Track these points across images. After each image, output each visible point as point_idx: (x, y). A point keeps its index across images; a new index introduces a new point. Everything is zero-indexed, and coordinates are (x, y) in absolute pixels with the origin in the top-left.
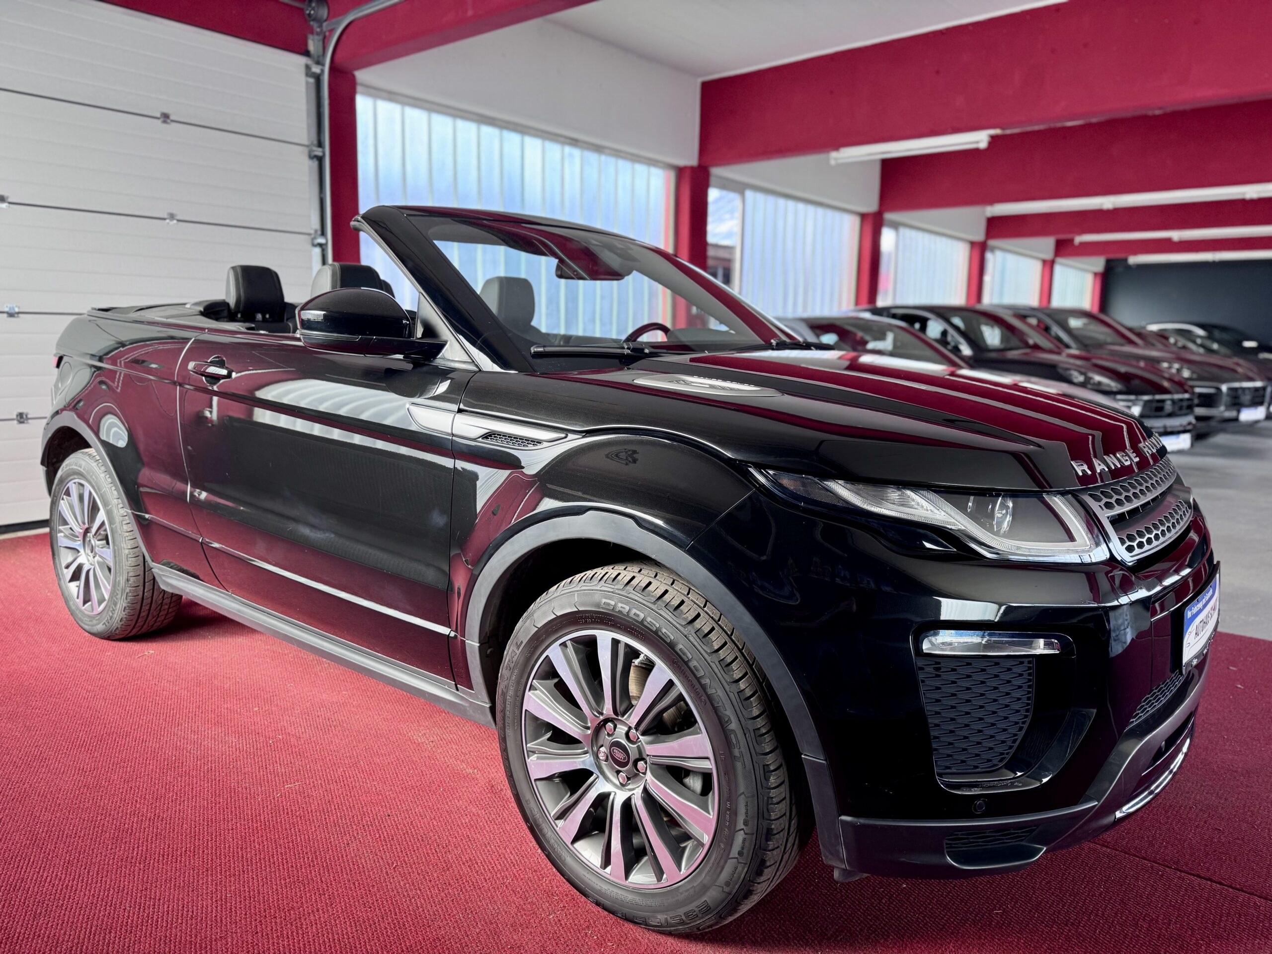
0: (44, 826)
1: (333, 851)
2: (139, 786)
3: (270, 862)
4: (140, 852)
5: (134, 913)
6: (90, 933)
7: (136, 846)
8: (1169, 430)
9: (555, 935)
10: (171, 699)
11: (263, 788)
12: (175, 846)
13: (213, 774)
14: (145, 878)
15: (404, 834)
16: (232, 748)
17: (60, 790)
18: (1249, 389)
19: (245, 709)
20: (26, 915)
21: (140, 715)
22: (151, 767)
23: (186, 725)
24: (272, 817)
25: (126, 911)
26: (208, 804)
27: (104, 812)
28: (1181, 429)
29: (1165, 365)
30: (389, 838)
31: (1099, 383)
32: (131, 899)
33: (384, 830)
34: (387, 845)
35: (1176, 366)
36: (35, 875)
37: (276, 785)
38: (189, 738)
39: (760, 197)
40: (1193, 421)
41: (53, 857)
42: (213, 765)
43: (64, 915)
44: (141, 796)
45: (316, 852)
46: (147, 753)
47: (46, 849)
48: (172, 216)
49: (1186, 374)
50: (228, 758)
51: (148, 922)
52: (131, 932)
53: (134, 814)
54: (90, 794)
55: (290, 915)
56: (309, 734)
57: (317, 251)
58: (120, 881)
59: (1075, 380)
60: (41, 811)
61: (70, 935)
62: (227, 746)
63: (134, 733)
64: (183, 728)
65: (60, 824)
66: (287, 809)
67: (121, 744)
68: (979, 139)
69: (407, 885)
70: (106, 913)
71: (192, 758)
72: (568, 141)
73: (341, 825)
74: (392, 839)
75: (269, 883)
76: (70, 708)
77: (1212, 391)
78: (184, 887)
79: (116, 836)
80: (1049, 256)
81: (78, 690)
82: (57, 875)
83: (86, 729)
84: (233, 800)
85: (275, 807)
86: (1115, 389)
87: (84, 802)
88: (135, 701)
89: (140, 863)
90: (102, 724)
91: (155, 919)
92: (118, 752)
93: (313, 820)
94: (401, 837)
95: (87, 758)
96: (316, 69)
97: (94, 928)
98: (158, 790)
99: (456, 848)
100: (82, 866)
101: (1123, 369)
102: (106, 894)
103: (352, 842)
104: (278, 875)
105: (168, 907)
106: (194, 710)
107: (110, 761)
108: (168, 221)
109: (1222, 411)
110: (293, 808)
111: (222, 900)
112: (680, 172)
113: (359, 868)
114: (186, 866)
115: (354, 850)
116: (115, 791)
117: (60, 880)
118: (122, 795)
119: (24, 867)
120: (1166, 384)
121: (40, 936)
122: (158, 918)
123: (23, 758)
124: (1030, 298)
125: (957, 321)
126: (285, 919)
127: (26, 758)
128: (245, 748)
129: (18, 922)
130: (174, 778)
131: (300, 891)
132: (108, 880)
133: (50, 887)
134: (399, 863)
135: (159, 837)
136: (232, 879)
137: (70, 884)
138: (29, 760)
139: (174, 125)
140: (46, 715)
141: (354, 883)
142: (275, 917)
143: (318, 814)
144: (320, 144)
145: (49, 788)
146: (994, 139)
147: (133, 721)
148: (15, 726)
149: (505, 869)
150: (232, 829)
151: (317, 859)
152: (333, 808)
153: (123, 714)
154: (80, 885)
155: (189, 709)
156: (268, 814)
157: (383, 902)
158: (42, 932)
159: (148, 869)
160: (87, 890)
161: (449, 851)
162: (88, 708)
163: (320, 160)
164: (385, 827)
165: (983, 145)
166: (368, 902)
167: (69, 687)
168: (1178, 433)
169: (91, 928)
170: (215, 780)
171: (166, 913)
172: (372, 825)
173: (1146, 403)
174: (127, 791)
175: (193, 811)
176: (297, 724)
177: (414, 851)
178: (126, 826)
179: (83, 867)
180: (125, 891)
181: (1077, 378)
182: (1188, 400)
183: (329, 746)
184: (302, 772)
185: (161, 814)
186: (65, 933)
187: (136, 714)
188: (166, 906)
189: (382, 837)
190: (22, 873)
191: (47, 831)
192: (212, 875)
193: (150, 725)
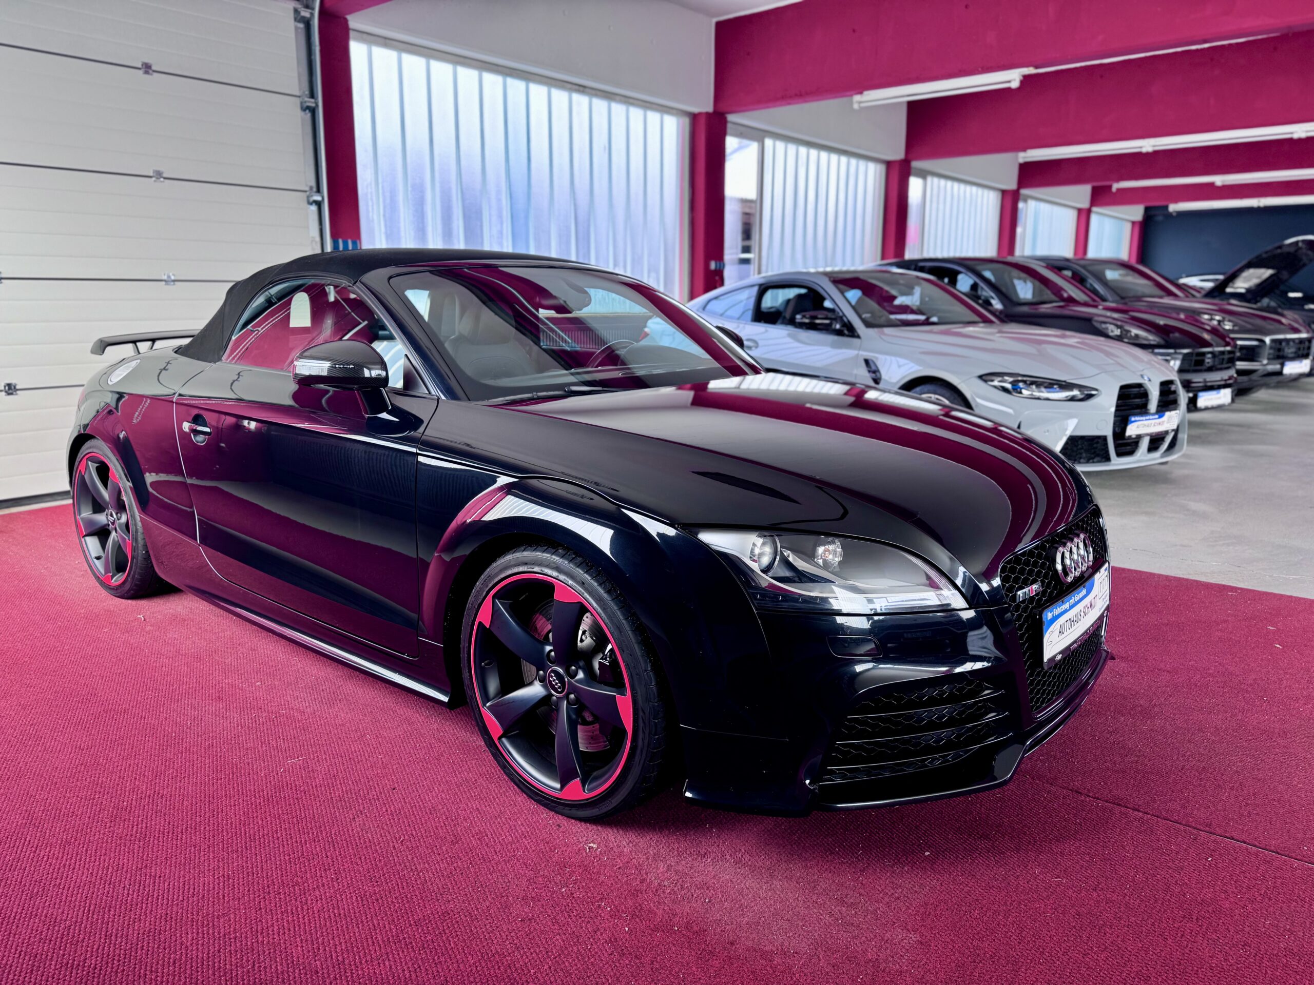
0: (41, 805)
1: (338, 826)
2: (138, 763)
3: (273, 837)
4: (139, 830)
5: (134, 891)
6: (89, 910)
7: (135, 824)
8: (1209, 384)
9: (567, 907)
10: (171, 675)
11: (266, 764)
12: (176, 823)
13: (214, 750)
14: (145, 856)
15: (412, 807)
16: (234, 723)
17: (57, 768)
18: (1293, 340)
19: (247, 684)
20: (22, 895)
21: (139, 692)
22: (150, 744)
23: (186, 702)
24: (276, 793)
25: (126, 888)
26: (209, 781)
27: (102, 790)
28: (1223, 383)
29: (1206, 317)
30: (396, 812)
31: (1137, 336)
32: (131, 877)
33: (391, 803)
34: (394, 819)
35: (1218, 318)
36: (32, 855)
37: (279, 760)
38: (189, 714)
39: (780, 145)
40: (1235, 375)
41: (49, 836)
42: (214, 741)
43: (62, 893)
44: (140, 773)
45: (320, 827)
46: (146, 730)
47: (42, 828)
48: (159, 175)
49: (1228, 326)
50: (229, 733)
51: (148, 900)
52: (131, 910)
53: (133, 792)
54: (87, 772)
55: (295, 890)
56: (313, 708)
57: (314, 208)
58: (119, 859)
59: (1111, 334)
60: (37, 790)
61: (68, 914)
62: (228, 721)
63: (132, 710)
64: (183, 704)
65: (56, 802)
66: (291, 784)
67: (119, 722)
68: (1012, 78)
69: (415, 859)
70: (105, 891)
71: (192, 735)
72: (577, 87)
73: (346, 799)
74: (400, 813)
75: (273, 859)
76: (66, 686)
77: (1255, 343)
78: (185, 864)
79: (114, 813)
80: (1085, 204)
81: (74, 668)
82: (54, 854)
83: (83, 707)
84: (235, 776)
85: (279, 782)
86: (1152, 343)
87: (82, 780)
88: (133, 678)
89: (139, 841)
90: (100, 701)
91: (155, 896)
92: (115, 729)
93: (318, 795)
94: (409, 811)
95: (84, 736)
96: (305, 13)
97: (92, 908)
98: (157, 767)
99: (466, 820)
100: (79, 844)
101: (1162, 322)
102: (104, 872)
103: (358, 816)
104: (281, 851)
105: (169, 885)
106: (194, 686)
107: (108, 738)
108: (154, 179)
109: (1264, 364)
110: (297, 783)
111: (224, 877)
112: (695, 118)
113: (365, 842)
114: (187, 843)
115: (360, 824)
116: (113, 768)
117: (57, 859)
118: (120, 773)
119: (20, 847)
120: (1206, 336)
121: (37, 916)
122: (159, 895)
123: (18, 737)
124: (1064, 249)
125: (988, 274)
126: (289, 895)
127: (21, 737)
128: (247, 723)
129: (14, 902)
130: (174, 754)
131: (305, 866)
132: (107, 858)
133: (47, 866)
134: (406, 837)
135: (159, 814)
136: (235, 856)
137: (67, 863)
138: (24, 739)
139: (155, 75)
140: (42, 693)
141: (360, 858)
142: (279, 893)
143: (323, 789)
144: (312, 95)
145: (45, 767)
146: (1026, 79)
147: (131, 698)
148: (9, 704)
149: (516, 841)
150: (235, 805)
151: (322, 834)
152: (338, 782)
153: (121, 691)
154: (78, 863)
155: (189, 685)
156: (271, 790)
157: (390, 876)
158: (39, 911)
159: (148, 847)
160: (85, 868)
161: (458, 824)
162: (84, 685)
163: (313, 111)
164: (392, 800)
165: (1015, 85)
166: (375, 876)
167: (65, 664)
168: (1219, 387)
169: (90, 906)
170: (216, 756)
171: (166, 891)
172: (378, 799)
173: (1185, 355)
174: (125, 769)
175: (194, 787)
176: (301, 698)
177: (422, 824)
178: (125, 804)
179: (81, 846)
180: (125, 869)
181: (1112, 331)
182: (1229, 352)
183: (334, 721)
184: (306, 747)
185: (161, 791)
186: (63, 912)
187: (134, 690)
188: (166, 885)
189: (389, 811)
190: (18, 852)
191: (43, 810)
192: (213, 852)
193: (149, 702)
